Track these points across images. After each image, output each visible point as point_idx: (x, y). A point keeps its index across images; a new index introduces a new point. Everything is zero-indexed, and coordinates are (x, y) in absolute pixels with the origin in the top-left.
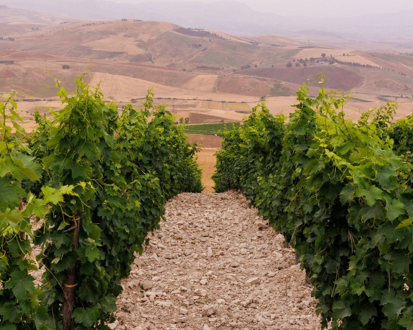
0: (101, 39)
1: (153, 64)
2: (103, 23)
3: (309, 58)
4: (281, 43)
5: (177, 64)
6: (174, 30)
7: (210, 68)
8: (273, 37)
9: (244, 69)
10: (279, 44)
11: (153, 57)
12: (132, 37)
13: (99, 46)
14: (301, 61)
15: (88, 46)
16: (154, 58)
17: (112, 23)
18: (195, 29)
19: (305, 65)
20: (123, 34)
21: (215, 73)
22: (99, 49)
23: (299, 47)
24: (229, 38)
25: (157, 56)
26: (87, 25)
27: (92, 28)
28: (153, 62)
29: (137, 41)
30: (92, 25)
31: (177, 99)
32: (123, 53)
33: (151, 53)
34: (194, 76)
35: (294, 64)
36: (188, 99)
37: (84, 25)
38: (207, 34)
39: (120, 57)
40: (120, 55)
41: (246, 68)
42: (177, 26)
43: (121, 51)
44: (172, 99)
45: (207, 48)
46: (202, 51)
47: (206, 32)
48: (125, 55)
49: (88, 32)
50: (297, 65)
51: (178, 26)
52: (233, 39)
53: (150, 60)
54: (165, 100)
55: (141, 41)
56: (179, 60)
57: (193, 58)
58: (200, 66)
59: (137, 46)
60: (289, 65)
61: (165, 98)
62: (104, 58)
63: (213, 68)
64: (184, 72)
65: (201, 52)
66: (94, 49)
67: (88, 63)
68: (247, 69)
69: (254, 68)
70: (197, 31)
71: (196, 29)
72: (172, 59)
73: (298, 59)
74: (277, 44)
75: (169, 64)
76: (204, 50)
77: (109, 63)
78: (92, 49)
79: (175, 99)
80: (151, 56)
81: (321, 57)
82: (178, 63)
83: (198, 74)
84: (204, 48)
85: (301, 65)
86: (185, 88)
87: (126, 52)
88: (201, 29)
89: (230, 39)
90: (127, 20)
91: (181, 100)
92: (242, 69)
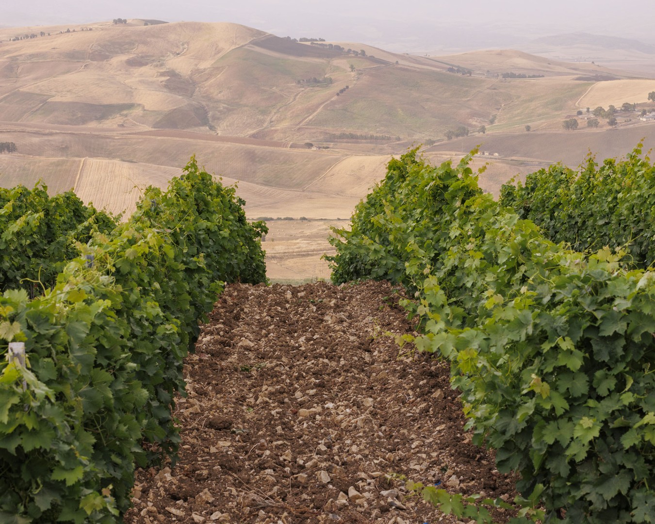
0: (68, 71)
1: (213, 133)
2: (68, 31)
3: (618, 105)
4: (522, 68)
5: (276, 131)
6: (255, 43)
7: (366, 138)
8: (500, 54)
9: (454, 139)
10: (522, 72)
11: (210, 114)
12: (146, 64)
13: (69, 91)
14: (599, 112)
15: (38, 92)
16: (215, 118)
17: (91, 30)
18: (301, 40)
19: (613, 123)
20: (124, 58)
21: (381, 152)
22: (68, 98)
23: (578, 79)
24: (393, 60)
25: (220, 111)
26: (27, 36)
27: (41, 46)
28: (212, 128)
29: (163, 74)
30: (39, 36)
31: (310, 220)
32: (131, 106)
33: (204, 103)
34: (337, 161)
35: (582, 121)
36: (339, 219)
37: (17, 39)
38: (336, 51)
39: (126, 116)
40: (125, 112)
41: (457, 136)
42: (259, 33)
43: (126, 102)
44: (297, 220)
45: (347, 87)
46: (338, 94)
47: (331, 45)
48: (137, 112)
49: (32, 56)
50: (592, 124)
51: (265, 33)
52: (402, 62)
53: (204, 121)
54: (280, 222)
55: (172, 74)
56: (279, 121)
57: (315, 113)
58: (338, 133)
59: (166, 86)
60: (571, 124)
61: (279, 219)
62: (84, 121)
63: (372, 137)
64: (307, 150)
65: (334, 99)
66: (57, 99)
67: (57, 133)
68: (460, 138)
69: (477, 134)
70: (309, 43)
71: (306, 40)
72: (260, 117)
73: (588, 109)
74: (517, 73)
75: (254, 131)
76: (342, 91)
77: (107, 134)
78: (49, 100)
79: (304, 219)
80: (206, 113)
81: (646, 101)
82: (280, 127)
83: (347, 155)
84: (342, 88)
85: (603, 121)
86: (320, 192)
87: (139, 105)
88: (316, 40)
89: (397, 62)
90: (125, 21)
91: (321, 223)
92: (450, 138)
